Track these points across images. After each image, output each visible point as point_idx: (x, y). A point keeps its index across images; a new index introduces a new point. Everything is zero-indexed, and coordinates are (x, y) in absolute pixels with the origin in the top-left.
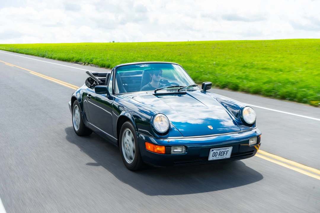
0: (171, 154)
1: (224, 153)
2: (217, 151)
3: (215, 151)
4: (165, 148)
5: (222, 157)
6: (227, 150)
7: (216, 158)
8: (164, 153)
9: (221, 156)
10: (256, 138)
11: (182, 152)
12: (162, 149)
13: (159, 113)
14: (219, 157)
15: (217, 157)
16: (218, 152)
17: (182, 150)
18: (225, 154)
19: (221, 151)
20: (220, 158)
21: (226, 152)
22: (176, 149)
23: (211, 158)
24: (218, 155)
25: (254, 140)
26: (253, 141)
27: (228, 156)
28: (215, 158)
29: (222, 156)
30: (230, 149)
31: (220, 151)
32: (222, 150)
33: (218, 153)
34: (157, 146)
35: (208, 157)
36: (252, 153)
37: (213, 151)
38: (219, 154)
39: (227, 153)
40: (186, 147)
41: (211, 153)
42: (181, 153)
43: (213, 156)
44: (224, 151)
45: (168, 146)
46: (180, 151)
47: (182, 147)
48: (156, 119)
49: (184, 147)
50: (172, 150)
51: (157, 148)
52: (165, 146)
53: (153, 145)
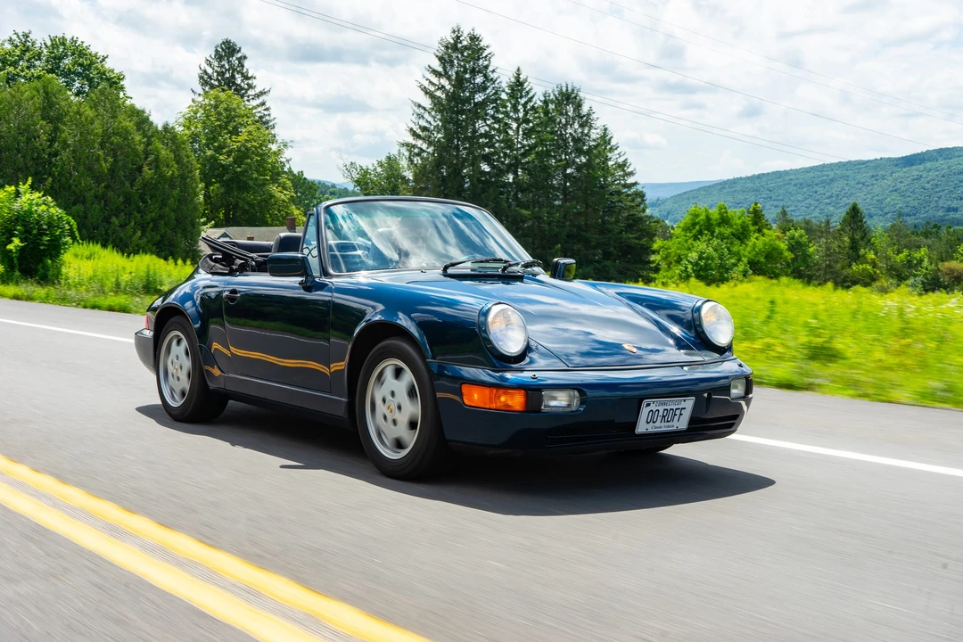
0: (539, 411)
1: (676, 415)
2: (658, 408)
3: (653, 407)
4: (527, 397)
5: (668, 427)
6: (680, 407)
7: (656, 428)
8: (518, 408)
9: (668, 421)
10: (744, 380)
11: (569, 406)
12: (516, 401)
13: (500, 303)
14: (661, 426)
15: (658, 424)
16: (661, 409)
17: (571, 398)
18: (676, 418)
19: (669, 408)
20: (664, 429)
21: (678, 412)
22: (554, 398)
23: (642, 427)
24: (660, 419)
25: (739, 387)
26: (736, 387)
27: (682, 423)
28: (651, 428)
29: (669, 424)
30: (689, 404)
31: (666, 407)
32: (672, 404)
33: (661, 414)
34: (501, 391)
35: (634, 425)
36: (734, 424)
37: (648, 405)
38: (664, 416)
39: (681, 414)
40: (579, 391)
41: (645, 412)
42: (569, 410)
43: (648, 423)
44: (674, 407)
45: (533, 392)
46: (564, 403)
47: (571, 392)
48: (495, 316)
49: (576, 393)
50: (545, 402)
51: (499, 397)
52: (524, 389)
53: (487, 391)
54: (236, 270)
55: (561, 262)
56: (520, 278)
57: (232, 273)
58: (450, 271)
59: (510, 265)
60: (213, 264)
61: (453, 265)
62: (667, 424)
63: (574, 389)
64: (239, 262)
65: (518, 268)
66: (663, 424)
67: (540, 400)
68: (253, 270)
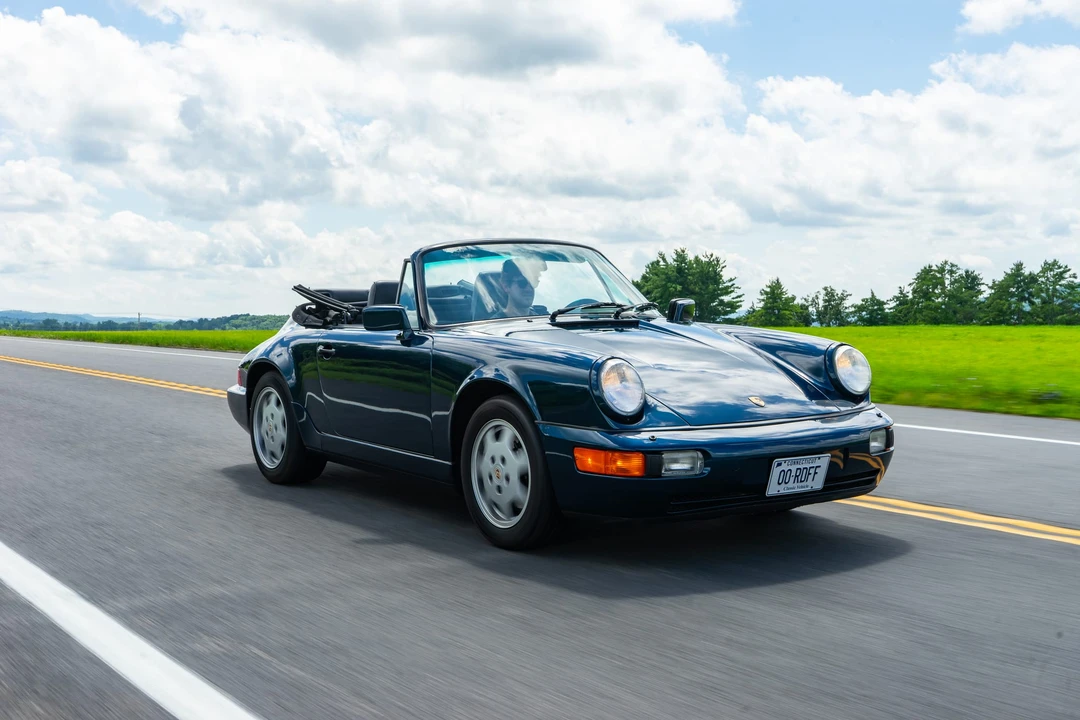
0: (660, 475)
1: (810, 474)
2: (790, 467)
3: (785, 467)
4: (645, 461)
5: (802, 487)
6: (815, 465)
7: (788, 489)
8: (637, 473)
9: (801, 481)
10: (883, 432)
11: (692, 469)
12: (634, 464)
13: (613, 358)
14: (793, 487)
15: (788, 485)
16: (794, 468)
17: (694, 460)
18: (811, 477)
19: (802, 467)
20: (797, 490)
21: (812, 471)
22: (676, 461)
23: (774, 489)
24: (792, 479)
25: (879, 440)
26: (875, 440)
27: (817, 483)
28: (783, 490)
29: (802, 484)
30: (824, 461)
31: (799, 466)
32: (805, 462)
33: (793, 474)
34: (617, 454)
35: (765, 485)
36: (874, 480)
37: (779, 465)
38: (796, 476)
39: (816, 473)
40: (703, 452)
41: (775, 472)
42: (692, 473)
43: (779, 484)
44: (808, 466)
45: (653, 454)
46: (686, 466)
47: (694, 454)
48: (608, 373)
49: (700, 455)
50: (666, 466)
51: (615, 462)
52: (642, 452)
53: (602, 454)
54: (331, 323)
55: (680, 302)
56: (635, 324)
57: (325, 326)
58: (559, 319)
59: (624, 310)
60: (307, 315)
61: (561, 312)
62: (800, 484)
63: (697, 450)
64: (333, 313)
65: (632, 312)
66: (796, 485)
67: (660, 464)
68: (349, 323)
